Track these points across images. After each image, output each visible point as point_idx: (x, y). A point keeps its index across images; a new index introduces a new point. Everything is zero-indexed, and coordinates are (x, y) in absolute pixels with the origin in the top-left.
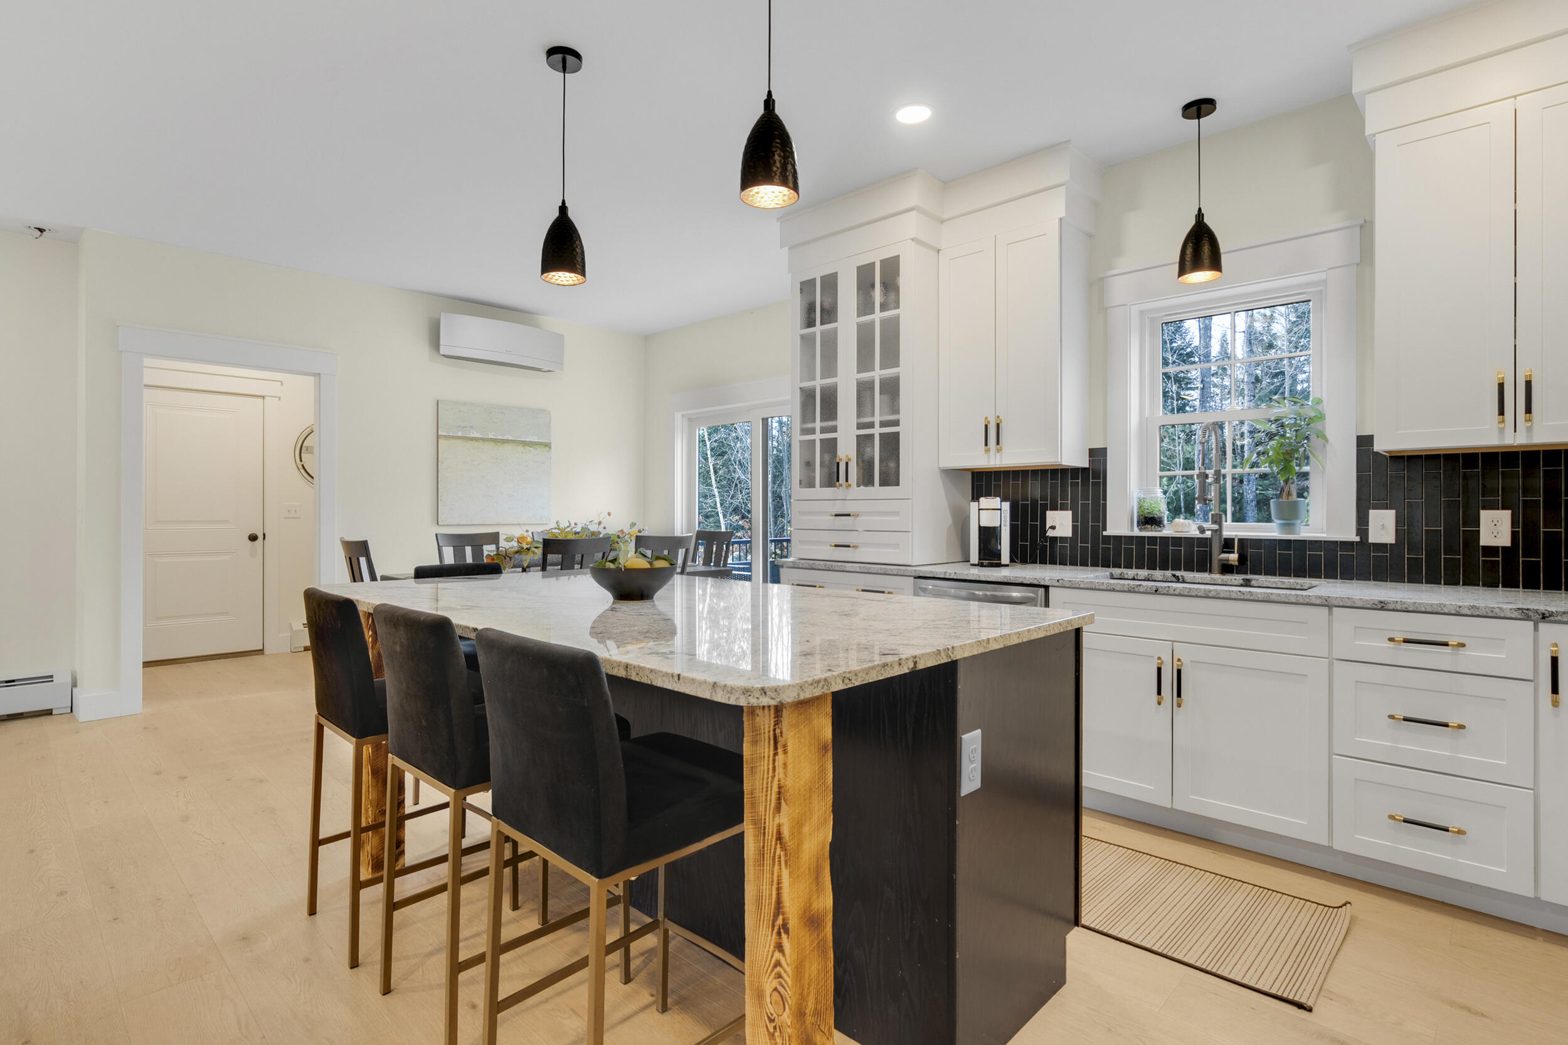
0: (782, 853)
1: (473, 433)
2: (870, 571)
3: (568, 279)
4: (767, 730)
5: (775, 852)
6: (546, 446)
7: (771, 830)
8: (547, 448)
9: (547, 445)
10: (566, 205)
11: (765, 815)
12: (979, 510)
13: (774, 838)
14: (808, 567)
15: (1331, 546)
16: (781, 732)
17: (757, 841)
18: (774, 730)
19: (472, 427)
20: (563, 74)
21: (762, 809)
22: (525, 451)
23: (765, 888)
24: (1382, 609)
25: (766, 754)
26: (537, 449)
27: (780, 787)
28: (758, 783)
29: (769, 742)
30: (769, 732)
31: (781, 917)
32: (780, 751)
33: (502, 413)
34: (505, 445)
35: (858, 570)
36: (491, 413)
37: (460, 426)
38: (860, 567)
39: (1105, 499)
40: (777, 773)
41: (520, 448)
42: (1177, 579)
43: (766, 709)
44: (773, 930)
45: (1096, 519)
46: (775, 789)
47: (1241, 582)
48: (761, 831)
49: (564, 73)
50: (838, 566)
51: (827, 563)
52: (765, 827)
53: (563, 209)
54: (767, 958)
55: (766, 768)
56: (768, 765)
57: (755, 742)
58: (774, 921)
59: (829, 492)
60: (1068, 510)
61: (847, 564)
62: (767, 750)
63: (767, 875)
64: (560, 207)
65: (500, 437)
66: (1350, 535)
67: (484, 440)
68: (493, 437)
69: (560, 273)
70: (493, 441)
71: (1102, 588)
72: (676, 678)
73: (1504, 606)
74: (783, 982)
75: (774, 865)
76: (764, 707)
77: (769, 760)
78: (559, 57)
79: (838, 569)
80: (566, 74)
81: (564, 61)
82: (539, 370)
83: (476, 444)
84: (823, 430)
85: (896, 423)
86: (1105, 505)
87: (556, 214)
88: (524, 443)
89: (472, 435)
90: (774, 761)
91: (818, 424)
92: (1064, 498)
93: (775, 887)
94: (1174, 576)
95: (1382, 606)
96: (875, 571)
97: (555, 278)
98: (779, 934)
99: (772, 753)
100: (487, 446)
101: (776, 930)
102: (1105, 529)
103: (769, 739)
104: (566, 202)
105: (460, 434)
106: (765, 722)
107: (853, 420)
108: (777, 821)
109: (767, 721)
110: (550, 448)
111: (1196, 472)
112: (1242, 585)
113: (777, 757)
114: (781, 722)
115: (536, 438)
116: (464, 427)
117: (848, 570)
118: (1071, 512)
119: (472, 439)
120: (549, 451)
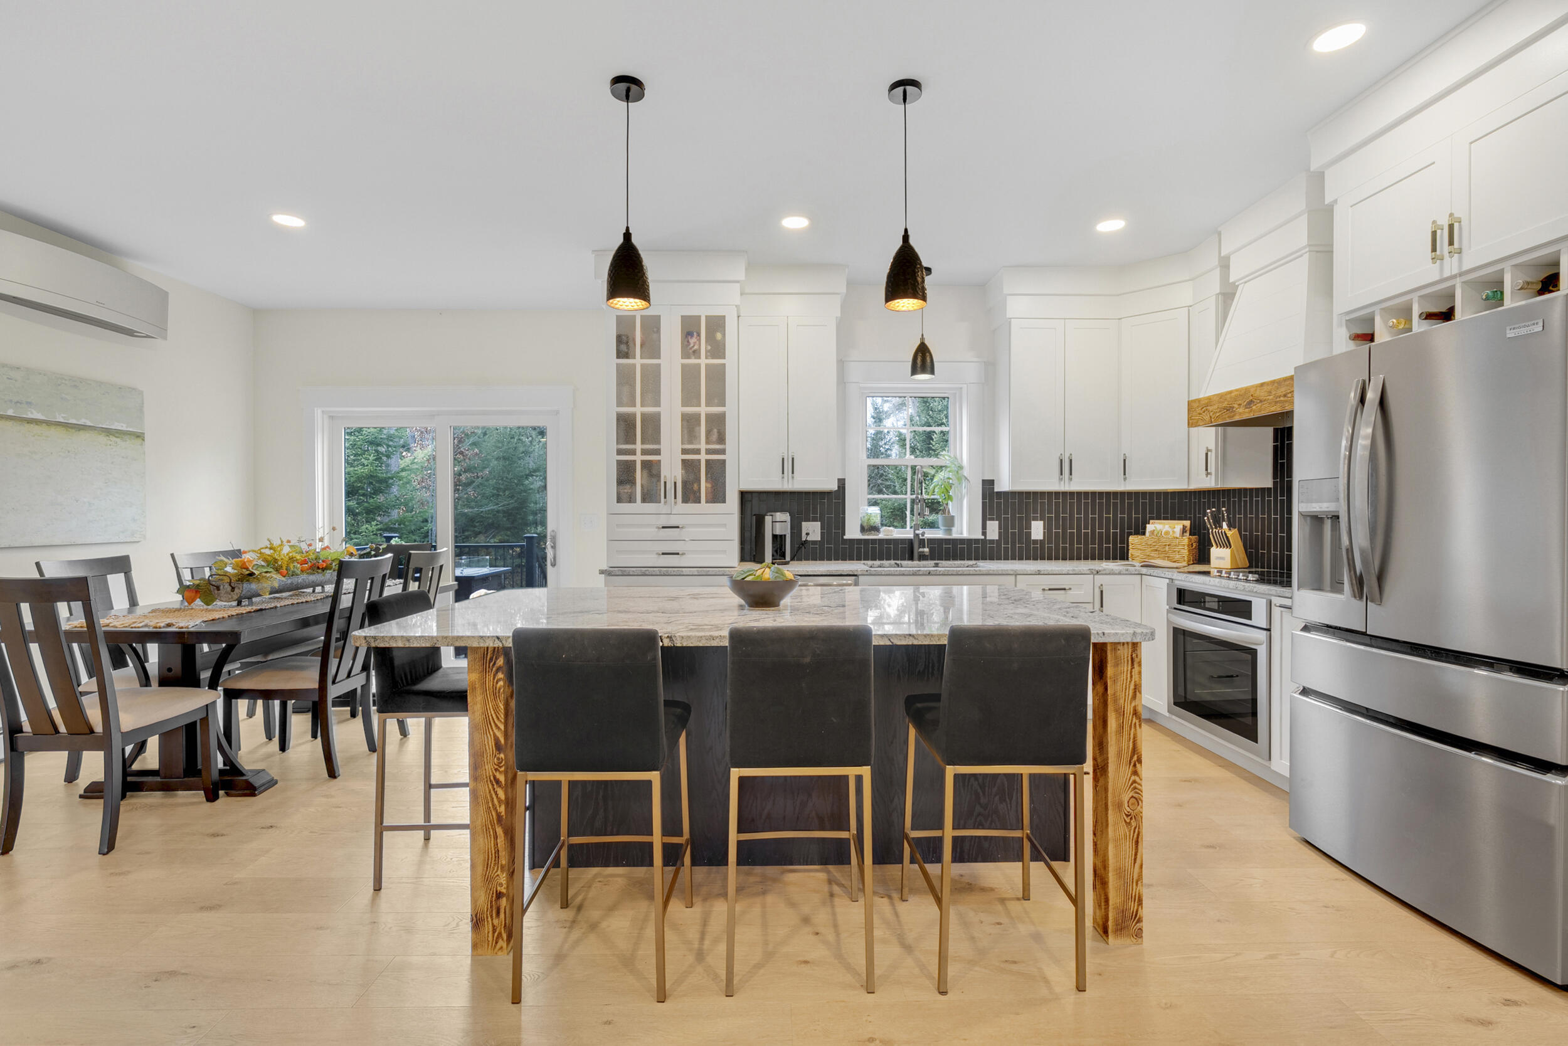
0: (1137, 721)
1: (32, 413)
2: (708, 574)
3: (634, 304)
4: (1126, 656)
5: (1132, 720)
6: (138, 437)
7: (1129, 709)
8: (139, 441)
9: (140, 436)
10: (630, 232)
11: (1124, 704)
12: (773, 522)
13: (1132, 714)
14: (640, 574)
15: (969, 542)
16: (1137, 655)
17: (1117, 719)
18: (1132, 655)
19: (29, 403)
20: (626, 103)
21: (1122, 701)
22: (110, 443)
23: (1124, 745)
24: (1039, 574)
25: (1125, 670)
26: (126, 441)
27: (1135, 685)
28: (1118, 688)
29: (1128, 663)
30: (1128, 657)
31: (1136, 756)
32: (1136, 666)
33: (75, 386)
34: (81, 432)
35: (696, 573)
36: (59, 385)
37: (11, 401)
38: (698, 571)
39: (844, 513)
40: (1133, 679)
41: (102, 439)
42: (898, 565)
43: (1126, 645)
44: (1130, 764)
45: (837, 528)
46: (1132, 687)
47: (934, 565)
48: (1120, 713)
49: (628, 102)
50: (674, 571)
51: (662, 569)
52: (1124, 711)
53: (627, 235)
54: (1126, 781)
55: (1125, 678)
56: (1127, 675)
57: (1116, 665)
58: (1132, 758)
59: (650, 507)
60: (817, 521)
61: (683, 569)
62: (1126, 667)
63: (1126, 736)
64: (624, 234)
65: (74, 421)
66: (979, 536)
67: (48, 423)
68: (63, 421)
69: (625, 300)
70: (63, 426)
71: (896, 573)
72: (1102, 635)
73: (1084, 569)
74: (1137, 791)
75: (1130, 730)
76: (1124, 644)
77: (1127, 673)
78: (623, 86)
79: (675, 573)
80: (629, 104)
81: (628, 90)
82: (130, 333)
83: (36, 429)
84: (644, 452)
85: (723, 452)
86: (844, 518)
87: (620, 240)
88: (108, 432)
89: (30, 416)
90: (1131, 672)
91: (639, 446)
92: (815, 512)
93: (1131, 741)
94: (896, 563)
95: (1039, 573)
96: (713, 573)
97: (620, 303)
98: (1135, 765)
99: (1130, 668)
100: (53, 432)
101: (1132, 764)
102: (844, 534)
103: (1128, 661)
104: (630, 229)
105: (10, 412)
106: (1125, 653)
107: (678, 446)
108: (1133, 705)
109: (1126, 651)
110: (144, 440)
111: (909, 497)
112: (934, 567)
113: (1133, 670)
114: (1137, 650)
115: (124, 425)
116: (18, 402)
117: (685, 574)
118: (819, 523)
119: (31, 421)
120: (142, 445)
